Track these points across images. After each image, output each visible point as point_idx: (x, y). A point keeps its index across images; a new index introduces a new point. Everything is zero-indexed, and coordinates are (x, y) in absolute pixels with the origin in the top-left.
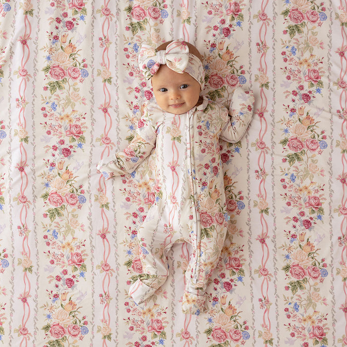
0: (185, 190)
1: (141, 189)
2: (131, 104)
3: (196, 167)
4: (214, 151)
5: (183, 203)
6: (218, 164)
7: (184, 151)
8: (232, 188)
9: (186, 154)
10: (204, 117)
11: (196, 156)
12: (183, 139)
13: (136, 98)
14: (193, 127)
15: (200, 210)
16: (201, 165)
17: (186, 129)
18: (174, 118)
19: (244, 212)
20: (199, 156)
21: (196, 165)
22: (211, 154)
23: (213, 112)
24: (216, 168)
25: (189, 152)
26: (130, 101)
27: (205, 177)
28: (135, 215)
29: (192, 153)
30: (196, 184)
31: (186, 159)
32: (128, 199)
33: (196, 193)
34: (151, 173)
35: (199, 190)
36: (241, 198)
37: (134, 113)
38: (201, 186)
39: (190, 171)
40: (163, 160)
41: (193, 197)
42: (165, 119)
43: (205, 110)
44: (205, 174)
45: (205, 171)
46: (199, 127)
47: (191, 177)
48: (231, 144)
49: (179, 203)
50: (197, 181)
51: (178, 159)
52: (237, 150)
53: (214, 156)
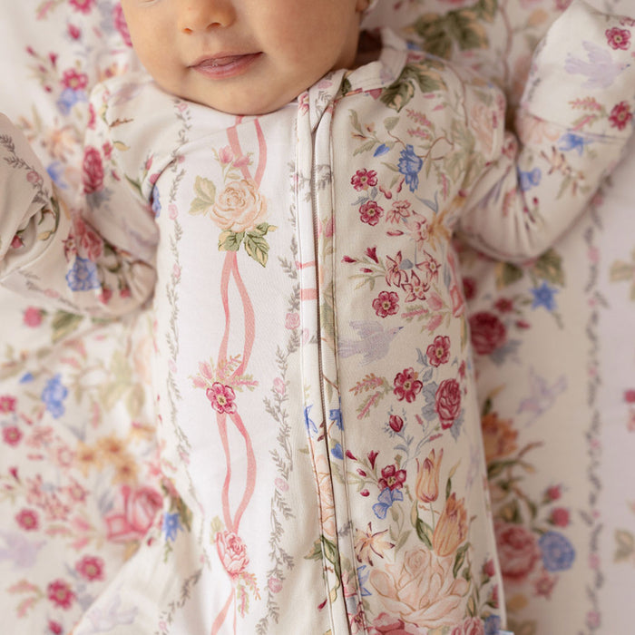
0: (287, 512)
1: (93, 469)
2: (48, 66)
3: (349, 397)
4: (439, 303)
5: (280, 583)
6: (462, 370)
7: (282, 307)
8: (517, 471)
9: (293, 320)
10: (391, 125)
11: (349, 334)
12: (276, 243)
13: (75, 34)
14: (330, 177)
15: (371, 617)
16: (373, 380)
17: (295, 189)
18: (232, 134)
19: (573, 580)
20: (366, 332)
21: (349, 382)
22: (426, 322)
23: (436, 101)
24: (452, 390)
25: (307, 310)
26: (44, 52)
27: (398, 440)
28: (61, 595)
29: (327, 319)
30: (344, 482)
31: (292, 350)
32: (28, 520)
33: (349, 525)
34: (138, 398)
35: (362, 511)
36: (559, 518)
37: (64, 106)
38: (375, 490)
39: (315, 417)
40: (174, 351)
41: (334, 547)
42: (183, 142)
43: (391, 94)
44: (397, 426)
45: (398, 413)
46: (363, 179)
47: (319, 448)
48: (513, 271)
49: (262, 582)
50: (355, 467)
51: (247, 353)
52: (544, 297)
53: (441, 331)
